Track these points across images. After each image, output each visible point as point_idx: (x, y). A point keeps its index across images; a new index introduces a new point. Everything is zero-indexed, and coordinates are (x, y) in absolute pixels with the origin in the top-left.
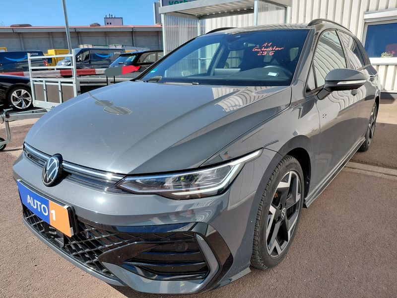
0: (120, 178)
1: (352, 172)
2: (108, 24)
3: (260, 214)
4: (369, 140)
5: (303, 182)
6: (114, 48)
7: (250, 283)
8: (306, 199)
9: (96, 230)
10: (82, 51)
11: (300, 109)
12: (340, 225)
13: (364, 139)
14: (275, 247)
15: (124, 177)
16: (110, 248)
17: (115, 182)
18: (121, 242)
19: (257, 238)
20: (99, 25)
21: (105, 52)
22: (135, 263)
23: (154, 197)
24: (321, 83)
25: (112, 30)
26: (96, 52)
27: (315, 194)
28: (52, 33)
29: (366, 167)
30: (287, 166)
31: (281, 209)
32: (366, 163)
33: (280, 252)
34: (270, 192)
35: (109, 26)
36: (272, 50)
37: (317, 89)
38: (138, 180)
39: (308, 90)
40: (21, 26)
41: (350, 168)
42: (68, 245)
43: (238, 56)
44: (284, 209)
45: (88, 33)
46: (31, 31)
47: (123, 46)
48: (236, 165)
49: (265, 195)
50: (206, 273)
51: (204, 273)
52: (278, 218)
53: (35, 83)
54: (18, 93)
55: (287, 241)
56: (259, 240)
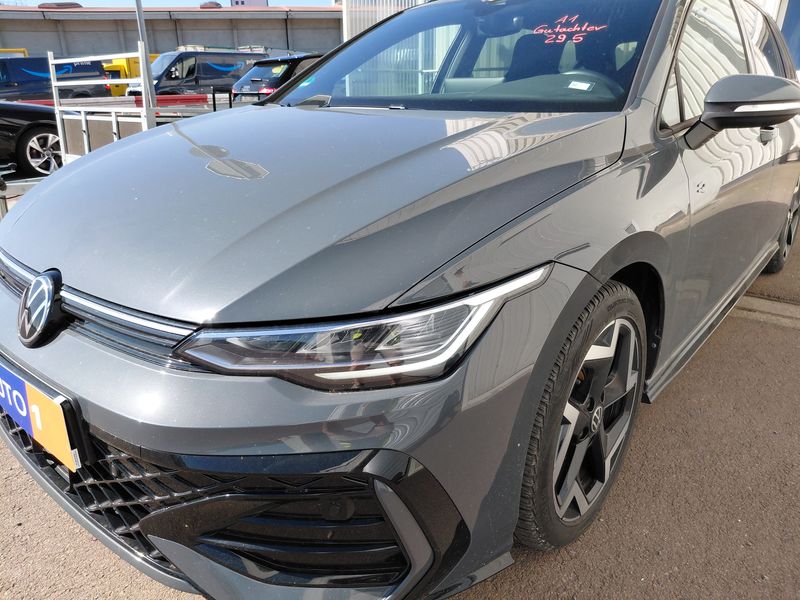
0: (186, 333)
1: (746, 320)
2: (237, 3)
3: (541, 425)
4: (786, 248)
5: (644, 344)
6: (249, 51)
7: (513, 582)
8: (649, 382)
9: (131, 460)
10: (181, 58)
11: (643, 169)
12: (724, 441)
13: (774, 246)
14: (574, 499)
15: (195, 331)
16: (164, 503)
17: (174, 343)
18: (190, 492)
19: (531, 483)
20: (218, 5)
21: (229, 60)
22: (225, 542)
23: (269, 382)
24: (695, 110)
25: (244, 17)
26: (209, 61)
27: (669, 372)
28: (122, 21)
29: (778, 307)
30: (610, 308)
31: (591, 408)
32: (778, 299)
33: (584, 507)
34: (566, 370)
35: (240, 8)
36: (581, 31)
37: (683, 124)
38: (235, 338)
39: (663, 126)
40: (60, 6)
41: (744, 309)
42: (80, 485)
43: (503, 66)
44: (599, 408)
45: (196, 21)
46: (81, 18)
47: (266, 49)
48: (482, 305)
49: (554, 379)
50: (400, 571)
51: (395, 571)
52: (584, 429)
53: (65, 117)
54: (42, 141)
55: (603, 482)
56: (536, 488)
